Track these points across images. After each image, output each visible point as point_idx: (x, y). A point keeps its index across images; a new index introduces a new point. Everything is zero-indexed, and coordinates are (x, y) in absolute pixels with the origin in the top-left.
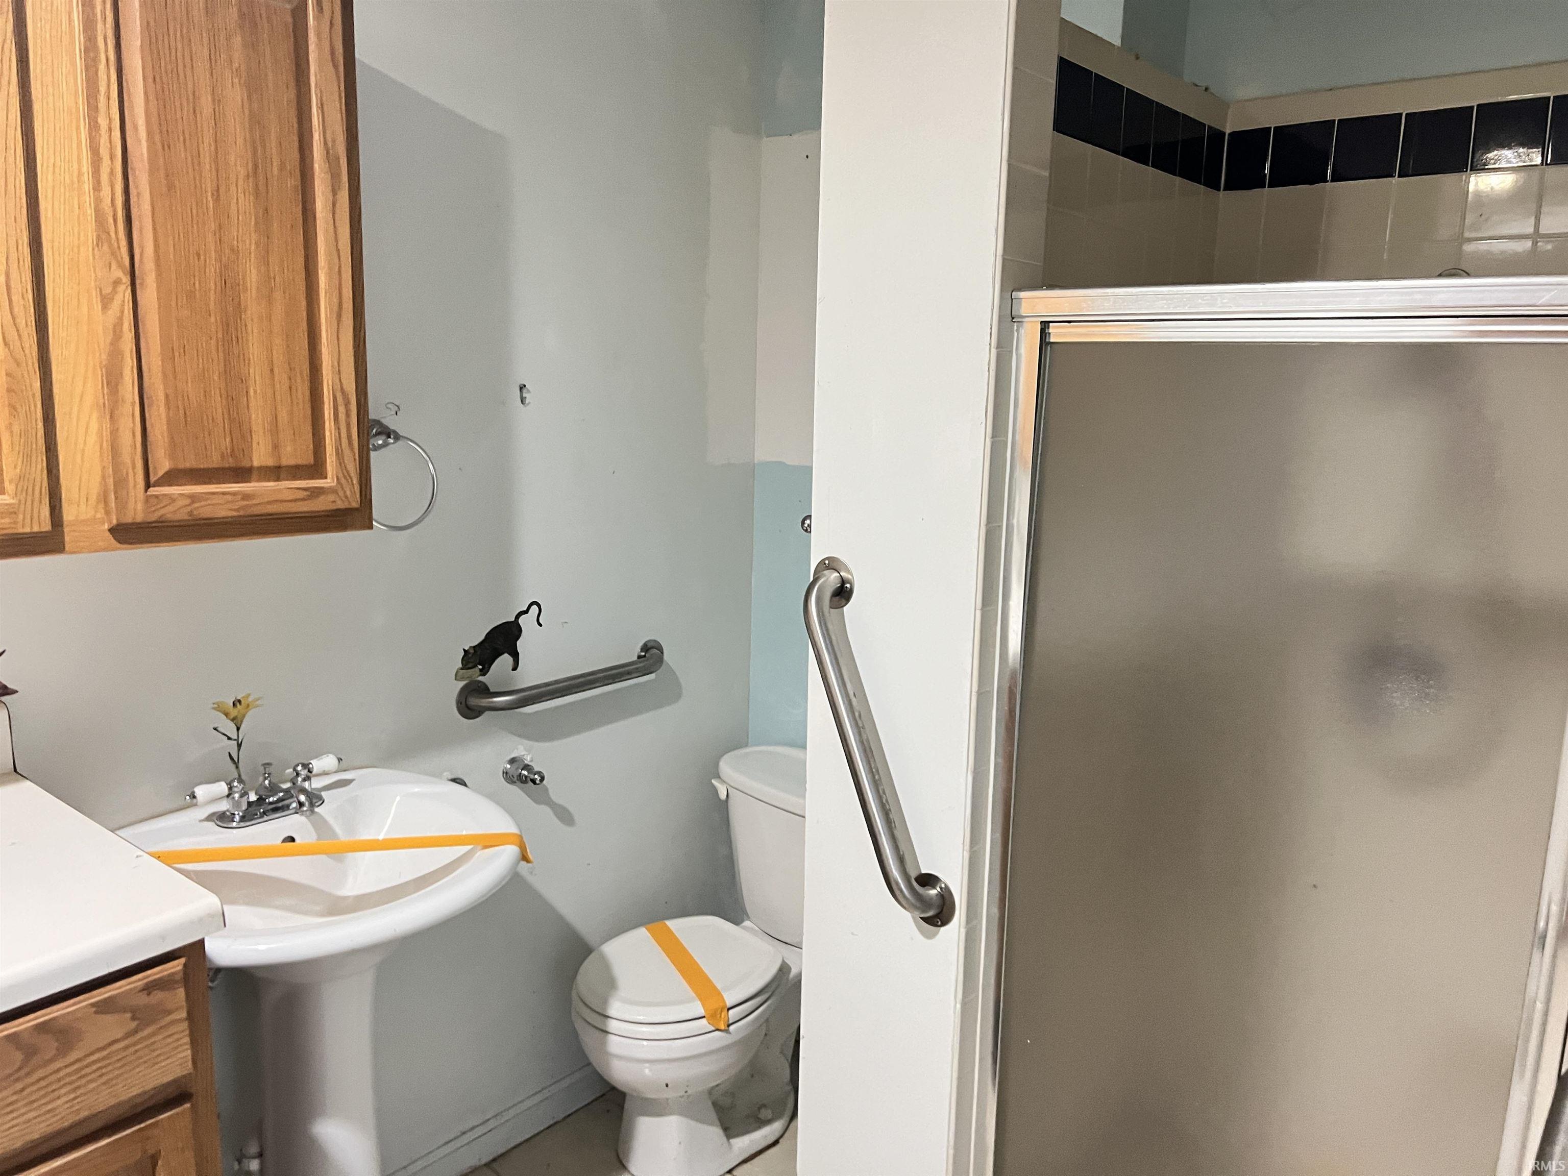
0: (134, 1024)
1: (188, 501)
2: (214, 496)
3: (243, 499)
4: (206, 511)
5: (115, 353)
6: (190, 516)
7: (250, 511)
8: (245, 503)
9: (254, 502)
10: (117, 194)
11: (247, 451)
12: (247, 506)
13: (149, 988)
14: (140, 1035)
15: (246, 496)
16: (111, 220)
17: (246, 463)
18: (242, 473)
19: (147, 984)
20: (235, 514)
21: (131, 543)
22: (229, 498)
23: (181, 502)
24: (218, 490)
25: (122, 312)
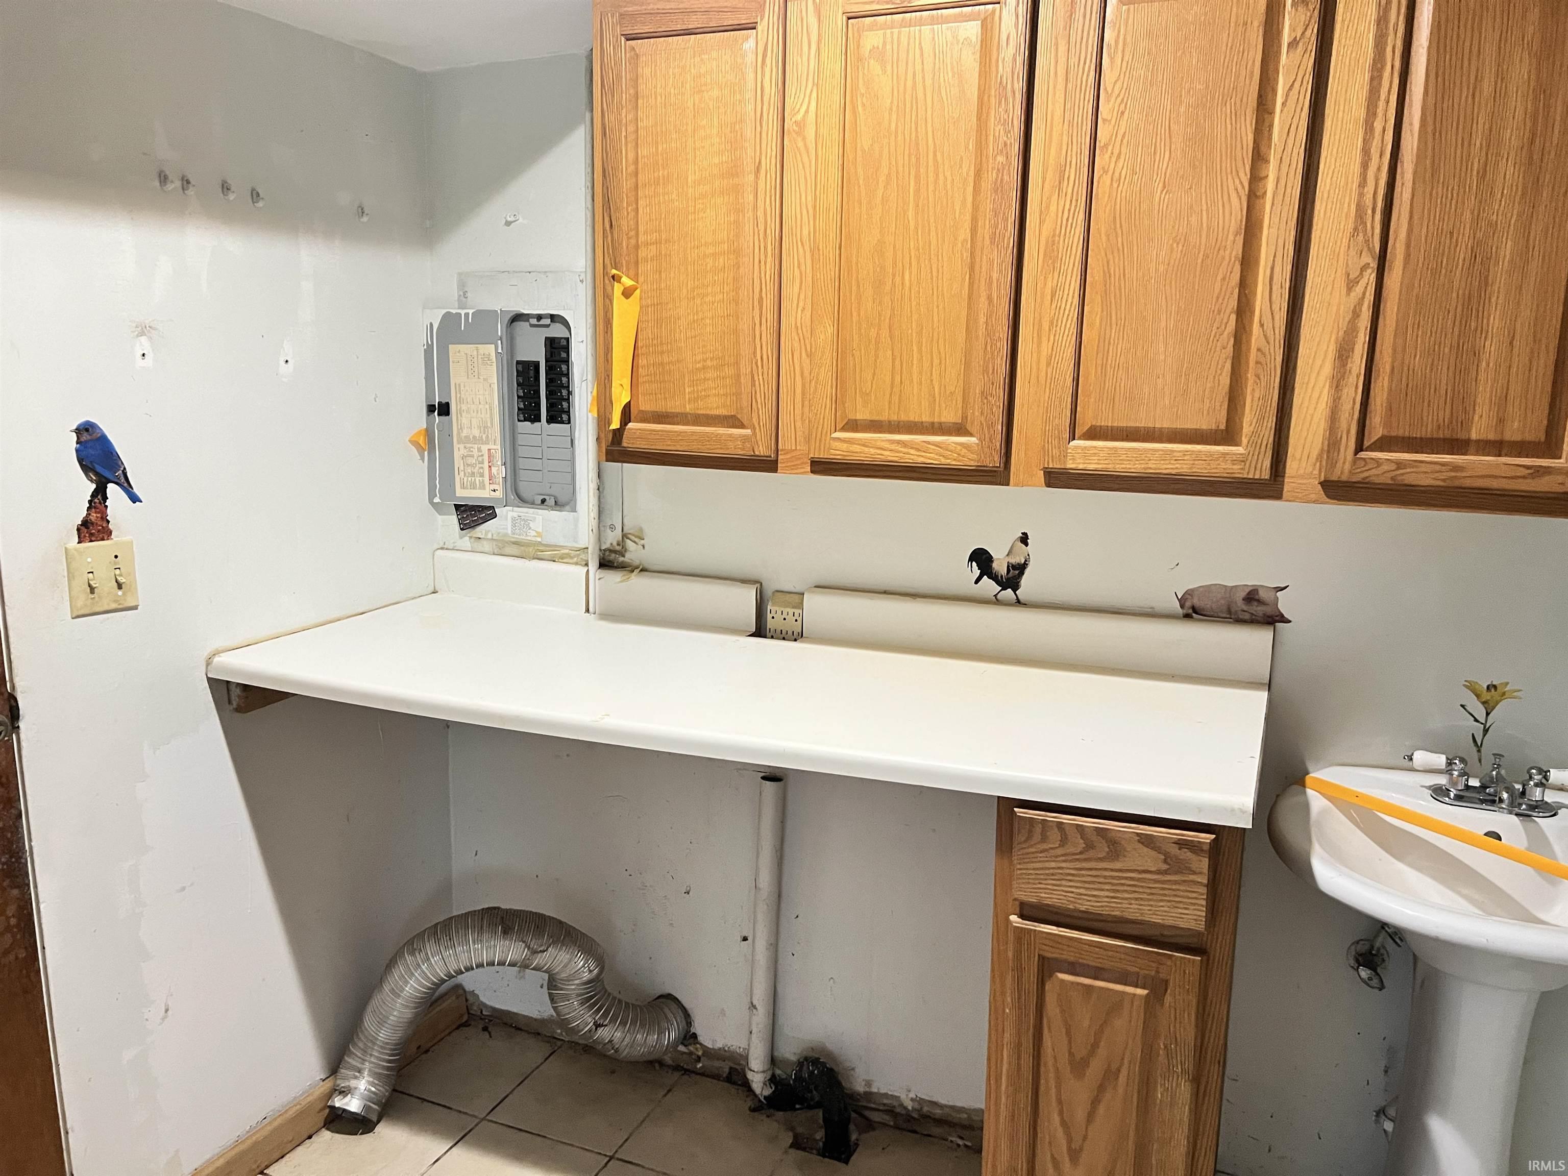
0: (1165, 867)
1: (1394, 467)
2: (1423, 465)
3: (1451, 470)
4: (1412, 478)
5: (1351, 331)
6: (1395, 480)
7: (1457, 483)
8: (1453, 474)
9: (1464, 474)
10: (1379, 188)
11: (1466, 424)
12: (1455, 477)
13: (1181, 844)
14: (1168, 878)
15: (1456, 468)
16: (1370, 212)
17: (1462, 436)
18: (1458, 445)
19: (1179, 839)
20: (1442, 484)
21: (1339, 500)
22: (1438, 468)
23: (1385, 467)
24: (1426, 459)
25: (1364, 293)
